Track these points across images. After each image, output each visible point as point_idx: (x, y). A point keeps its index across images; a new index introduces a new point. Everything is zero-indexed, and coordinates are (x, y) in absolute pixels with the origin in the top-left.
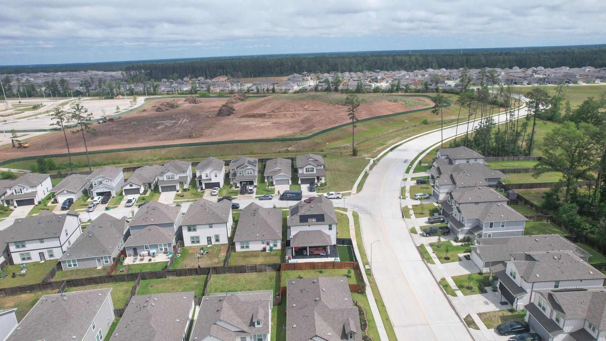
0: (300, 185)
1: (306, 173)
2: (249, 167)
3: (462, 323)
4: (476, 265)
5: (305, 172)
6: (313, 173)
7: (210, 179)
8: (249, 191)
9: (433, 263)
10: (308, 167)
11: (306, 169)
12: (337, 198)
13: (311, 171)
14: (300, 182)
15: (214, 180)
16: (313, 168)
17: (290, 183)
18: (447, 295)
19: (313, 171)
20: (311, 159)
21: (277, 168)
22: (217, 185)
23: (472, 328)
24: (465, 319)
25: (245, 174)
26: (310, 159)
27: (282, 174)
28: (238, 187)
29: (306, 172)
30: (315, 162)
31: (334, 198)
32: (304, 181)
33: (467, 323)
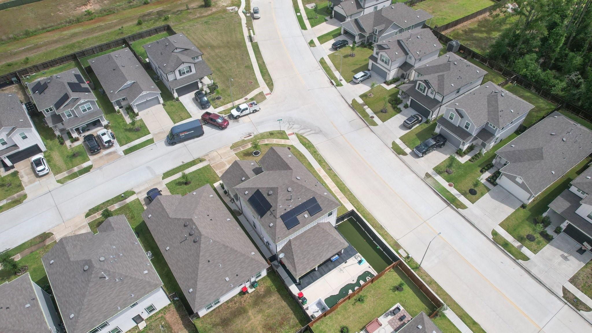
0: (177, 100)
2: (82, 101)
3: (566, 306)
4: (511, 193)
6: (191, 73)
7: (15, 146)
9: (464, 207)
10: (181, 68)
11: (180, 71)
13: (188, 72)
14: (176, 95)
15: (23, 145)
16: (190, 67)
17: (161, 101)
18: (517, 261)
20: (178, 50)
21: (129, 83)
22: (35, 150)
23: (582, 310)
24: (563, 297)
25: (80, 112)
27: (144, 93)
28: (77, 140)
29: (181, 75)
30: (186, 52)
33: (572, 305)
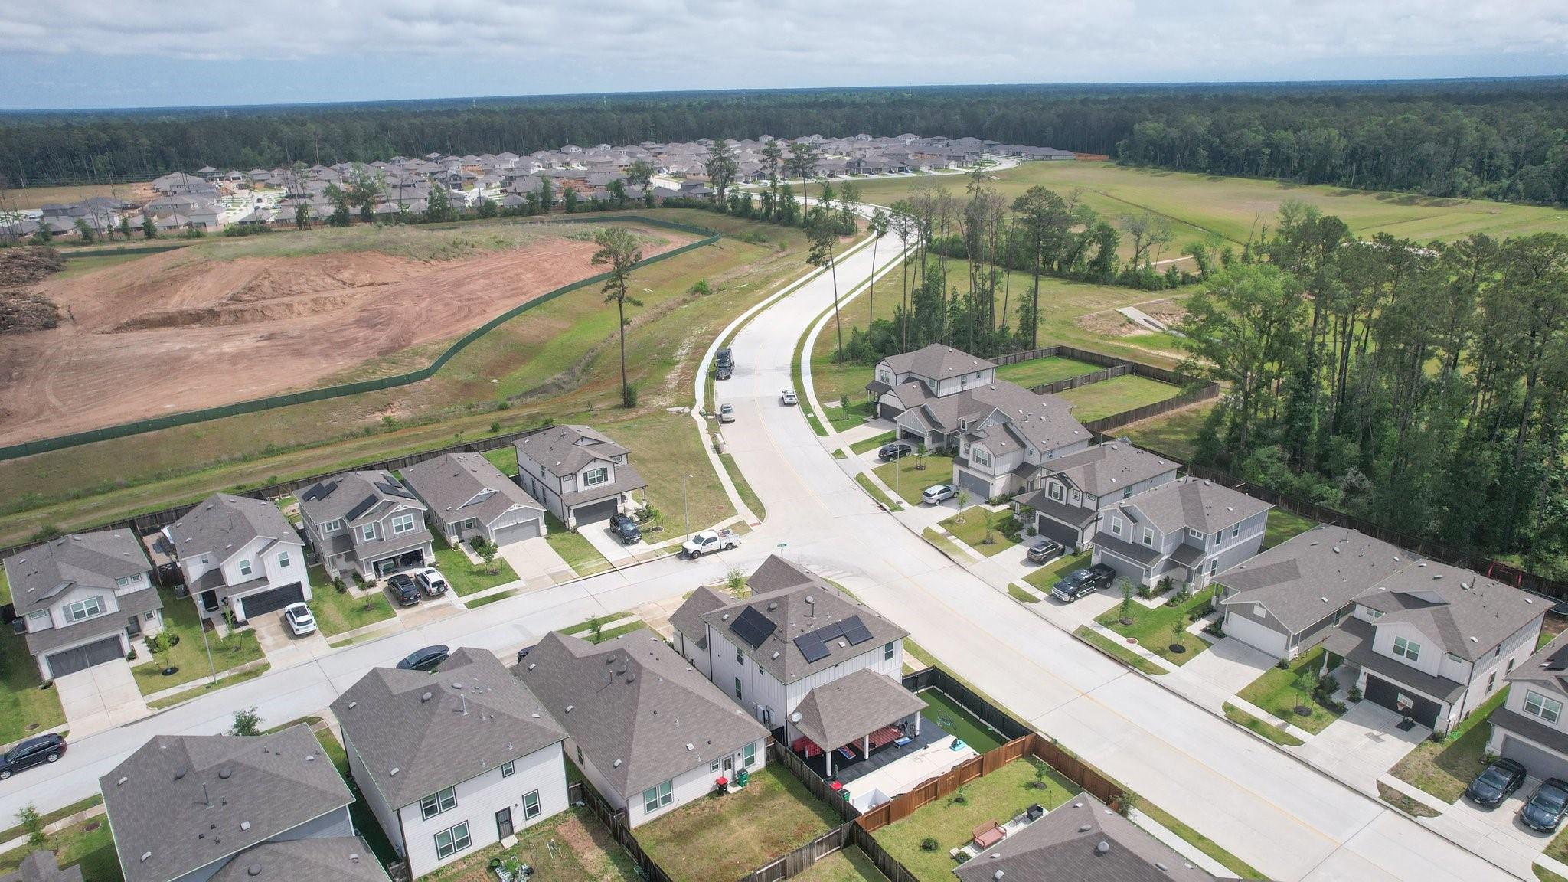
0: (574, 530)
1: (587, 488)
2: (400, 507)
3: (1389, 811)
4: (1254, 648)
5: (582, 488)
6: (606, 483)
7: (264, 580)
8: (434, 590)
9: (1163, 672)
10: (589, 469)
11: (585, 475)
12: (726, 549)
13: (600, 479)
14: (572, 522)
15: (278, 579)
16: (605, 470)
17: (544, 530)
18: (1279, 747)
19: (606, 480)
20: (585, 442)
21: (486, 491)
22: (293, 592)
23: (1421, 815)
24: (1381, 797)
25: (389, 531)
26: (580, 443)
27: (515, 507)
28: (372, 585)
29: (586, 484)
30: (598, 447)
31: (721, 550)
32: (587, 514)
33: (1400, 807)
